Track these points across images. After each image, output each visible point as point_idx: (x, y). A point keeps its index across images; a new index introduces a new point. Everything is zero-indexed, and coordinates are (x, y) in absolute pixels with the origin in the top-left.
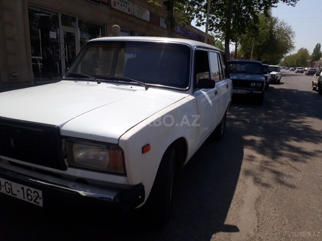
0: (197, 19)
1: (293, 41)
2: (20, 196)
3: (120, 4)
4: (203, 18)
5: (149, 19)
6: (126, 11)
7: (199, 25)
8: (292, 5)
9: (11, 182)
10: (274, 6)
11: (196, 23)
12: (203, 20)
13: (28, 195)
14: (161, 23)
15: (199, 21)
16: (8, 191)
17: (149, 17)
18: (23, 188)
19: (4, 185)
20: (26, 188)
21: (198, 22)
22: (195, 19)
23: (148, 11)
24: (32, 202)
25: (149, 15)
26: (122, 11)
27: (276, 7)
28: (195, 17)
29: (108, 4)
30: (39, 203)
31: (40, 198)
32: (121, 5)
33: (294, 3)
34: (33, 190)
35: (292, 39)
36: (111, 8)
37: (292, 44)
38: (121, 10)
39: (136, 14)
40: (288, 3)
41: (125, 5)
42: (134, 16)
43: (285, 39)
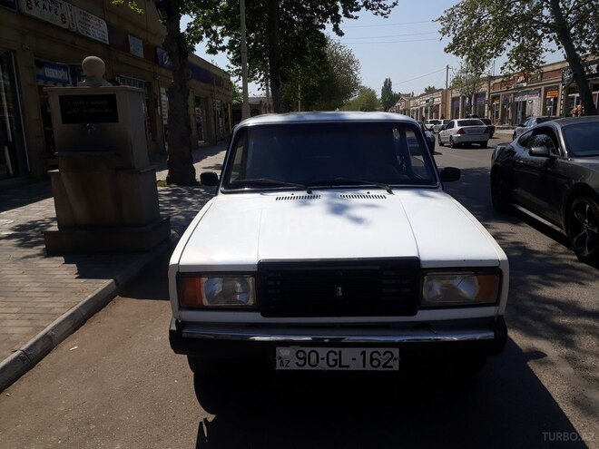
0: (209, 39)
1: (359, 76)
2: (356, 366)
3: (41, 5)
4: (220, 38)
5: (107, 39)
6: (58, 22)
7: (212, 51)
8: (382, 14)
9: (339, 349)
10: (352, 17)
11: (208, 48)
12: (221, 42)
13: (372, 360)
14: (131, 48)
15: (214, 44)
16: (333, 363)
17: (106, 35)
18: (364, 353)
19: (325, 357)
20: (369, 351)
21: (211, 46)
22: (206, 40)
23: (105, 24)
24: (380, 368)
25: (106, 31)
26: (49, 20)
27: (357, 18)
28: (204, 35)
29: (14, 6)
30: (392, 367)
31: (395, 359)
32: (44, 7)
33: (385, 12)
34: (382, 350)
35: (356, 73)
36: (22, 15)
37: (357, 81)
38: (45, 19)
39: (80, 29)
40: (375, 12)
41: (53, 7)
42: (76, 34)
43: (346, 73)
